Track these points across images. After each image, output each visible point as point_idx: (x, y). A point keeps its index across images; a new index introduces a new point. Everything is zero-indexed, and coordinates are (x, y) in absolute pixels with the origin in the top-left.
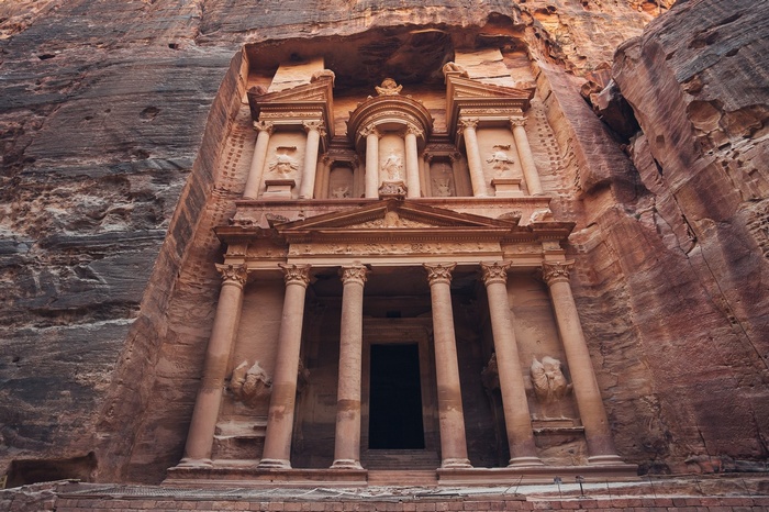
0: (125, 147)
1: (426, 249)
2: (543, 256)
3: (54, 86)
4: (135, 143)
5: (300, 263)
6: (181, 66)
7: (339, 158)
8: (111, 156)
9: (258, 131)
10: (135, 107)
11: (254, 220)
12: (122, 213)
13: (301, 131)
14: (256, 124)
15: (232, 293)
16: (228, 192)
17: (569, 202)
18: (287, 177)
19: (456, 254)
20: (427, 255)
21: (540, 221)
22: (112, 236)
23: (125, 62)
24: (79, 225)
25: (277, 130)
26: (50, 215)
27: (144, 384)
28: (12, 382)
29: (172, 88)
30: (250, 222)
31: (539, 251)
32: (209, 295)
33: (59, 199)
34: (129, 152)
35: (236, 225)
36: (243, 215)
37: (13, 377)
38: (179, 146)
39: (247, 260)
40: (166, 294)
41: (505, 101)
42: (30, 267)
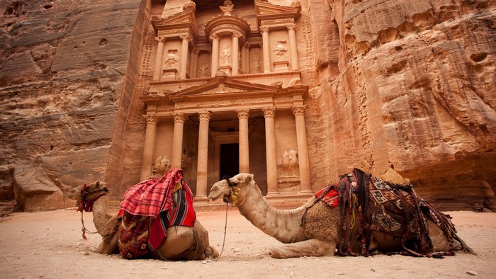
0: (95, 63)
1: (237, 102)
2: (293, 103)
3: (57, 28)
4: (99, 61)
5: (180, 112)
6: (115, 10)
7: (202, 49)
8: (90, 69)
9: (158, 42)
10: (96, 40)
11: (158, 91)
12: (98, 97)
13: (179, 40)
14: (156, 38)
15: (151, 127)
16: (146, 76)
17: (312, 72)
18: (173, 67)
19: (251, 104)
20: (238, 105)
21: (294, 85)
22: (96, 110)
23: (88, 10)
24: (82, 104)
25: (167, 40)
26: (69, 100)
27: (119, 169)
28: (71, 172)
29: (112, 26)
30: (156, 93)
31: (292, 100)
32: (142, 128)
33: (71, 92)
34: (97, 65)
35: (150, 95)
36: (153, 90)
37: (71, 170)
38: (119, 61)
39: (156, 112)
40: (123, 131)
41: (284, 15)
42: (67, 125)
